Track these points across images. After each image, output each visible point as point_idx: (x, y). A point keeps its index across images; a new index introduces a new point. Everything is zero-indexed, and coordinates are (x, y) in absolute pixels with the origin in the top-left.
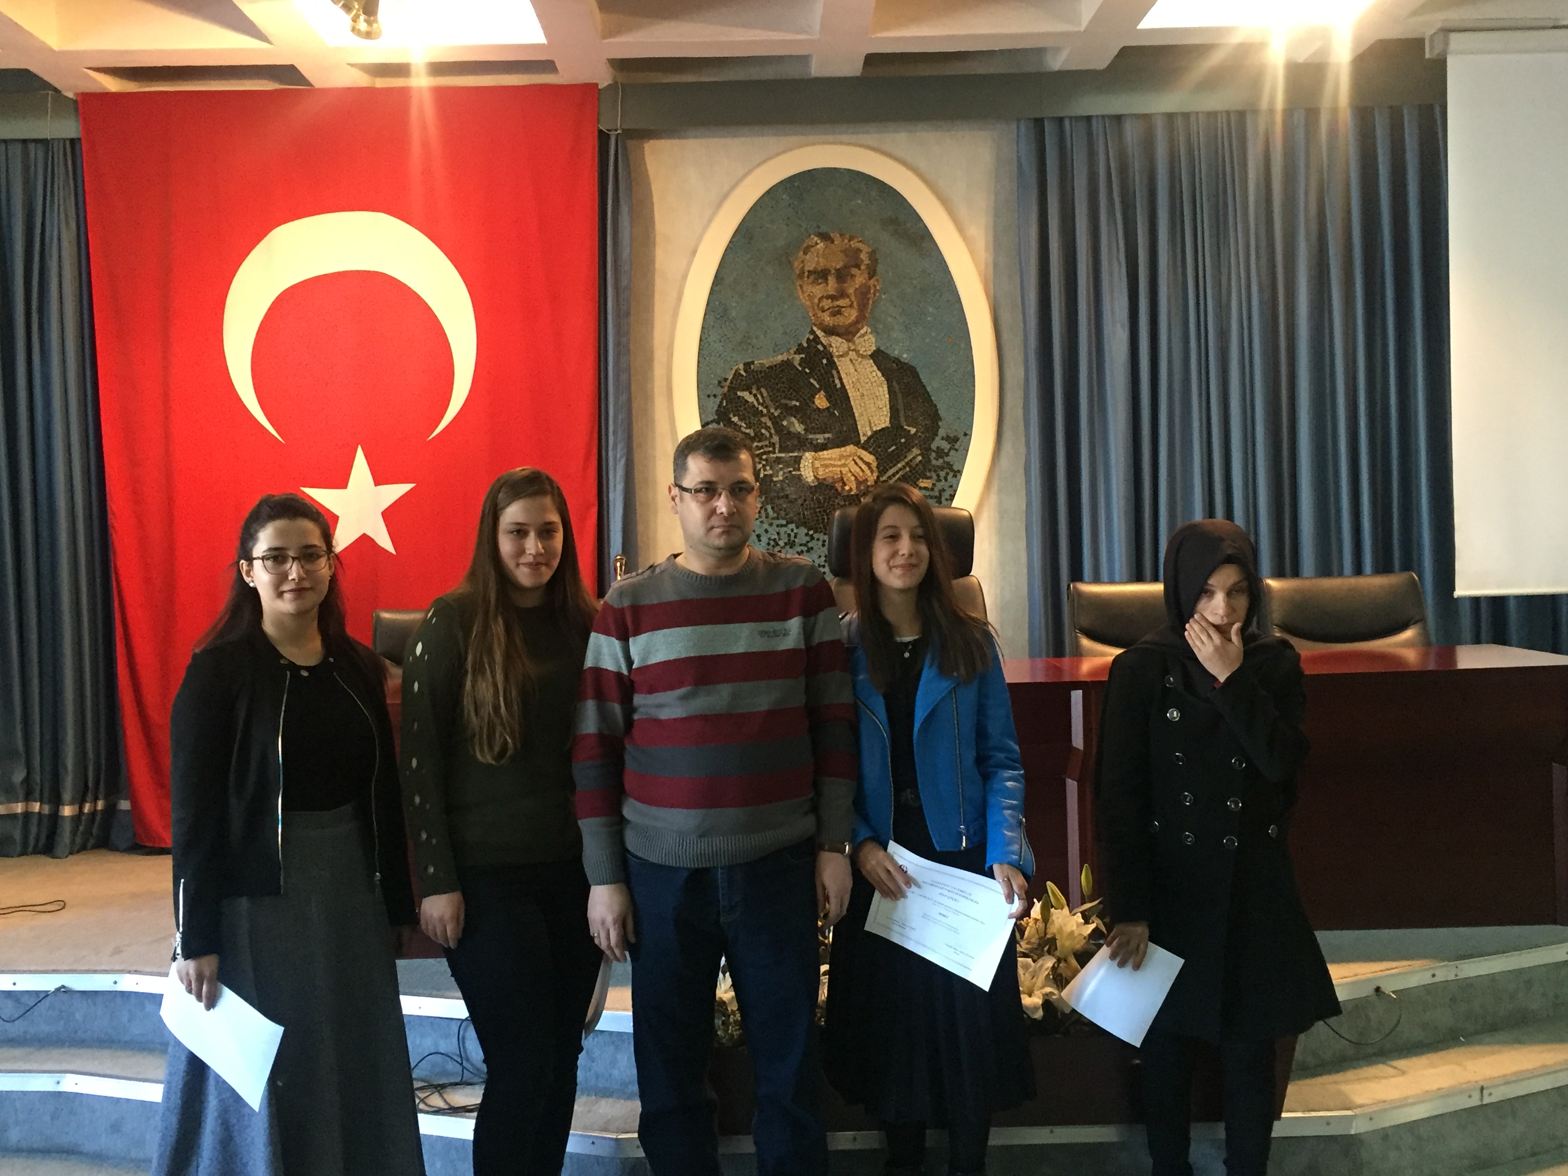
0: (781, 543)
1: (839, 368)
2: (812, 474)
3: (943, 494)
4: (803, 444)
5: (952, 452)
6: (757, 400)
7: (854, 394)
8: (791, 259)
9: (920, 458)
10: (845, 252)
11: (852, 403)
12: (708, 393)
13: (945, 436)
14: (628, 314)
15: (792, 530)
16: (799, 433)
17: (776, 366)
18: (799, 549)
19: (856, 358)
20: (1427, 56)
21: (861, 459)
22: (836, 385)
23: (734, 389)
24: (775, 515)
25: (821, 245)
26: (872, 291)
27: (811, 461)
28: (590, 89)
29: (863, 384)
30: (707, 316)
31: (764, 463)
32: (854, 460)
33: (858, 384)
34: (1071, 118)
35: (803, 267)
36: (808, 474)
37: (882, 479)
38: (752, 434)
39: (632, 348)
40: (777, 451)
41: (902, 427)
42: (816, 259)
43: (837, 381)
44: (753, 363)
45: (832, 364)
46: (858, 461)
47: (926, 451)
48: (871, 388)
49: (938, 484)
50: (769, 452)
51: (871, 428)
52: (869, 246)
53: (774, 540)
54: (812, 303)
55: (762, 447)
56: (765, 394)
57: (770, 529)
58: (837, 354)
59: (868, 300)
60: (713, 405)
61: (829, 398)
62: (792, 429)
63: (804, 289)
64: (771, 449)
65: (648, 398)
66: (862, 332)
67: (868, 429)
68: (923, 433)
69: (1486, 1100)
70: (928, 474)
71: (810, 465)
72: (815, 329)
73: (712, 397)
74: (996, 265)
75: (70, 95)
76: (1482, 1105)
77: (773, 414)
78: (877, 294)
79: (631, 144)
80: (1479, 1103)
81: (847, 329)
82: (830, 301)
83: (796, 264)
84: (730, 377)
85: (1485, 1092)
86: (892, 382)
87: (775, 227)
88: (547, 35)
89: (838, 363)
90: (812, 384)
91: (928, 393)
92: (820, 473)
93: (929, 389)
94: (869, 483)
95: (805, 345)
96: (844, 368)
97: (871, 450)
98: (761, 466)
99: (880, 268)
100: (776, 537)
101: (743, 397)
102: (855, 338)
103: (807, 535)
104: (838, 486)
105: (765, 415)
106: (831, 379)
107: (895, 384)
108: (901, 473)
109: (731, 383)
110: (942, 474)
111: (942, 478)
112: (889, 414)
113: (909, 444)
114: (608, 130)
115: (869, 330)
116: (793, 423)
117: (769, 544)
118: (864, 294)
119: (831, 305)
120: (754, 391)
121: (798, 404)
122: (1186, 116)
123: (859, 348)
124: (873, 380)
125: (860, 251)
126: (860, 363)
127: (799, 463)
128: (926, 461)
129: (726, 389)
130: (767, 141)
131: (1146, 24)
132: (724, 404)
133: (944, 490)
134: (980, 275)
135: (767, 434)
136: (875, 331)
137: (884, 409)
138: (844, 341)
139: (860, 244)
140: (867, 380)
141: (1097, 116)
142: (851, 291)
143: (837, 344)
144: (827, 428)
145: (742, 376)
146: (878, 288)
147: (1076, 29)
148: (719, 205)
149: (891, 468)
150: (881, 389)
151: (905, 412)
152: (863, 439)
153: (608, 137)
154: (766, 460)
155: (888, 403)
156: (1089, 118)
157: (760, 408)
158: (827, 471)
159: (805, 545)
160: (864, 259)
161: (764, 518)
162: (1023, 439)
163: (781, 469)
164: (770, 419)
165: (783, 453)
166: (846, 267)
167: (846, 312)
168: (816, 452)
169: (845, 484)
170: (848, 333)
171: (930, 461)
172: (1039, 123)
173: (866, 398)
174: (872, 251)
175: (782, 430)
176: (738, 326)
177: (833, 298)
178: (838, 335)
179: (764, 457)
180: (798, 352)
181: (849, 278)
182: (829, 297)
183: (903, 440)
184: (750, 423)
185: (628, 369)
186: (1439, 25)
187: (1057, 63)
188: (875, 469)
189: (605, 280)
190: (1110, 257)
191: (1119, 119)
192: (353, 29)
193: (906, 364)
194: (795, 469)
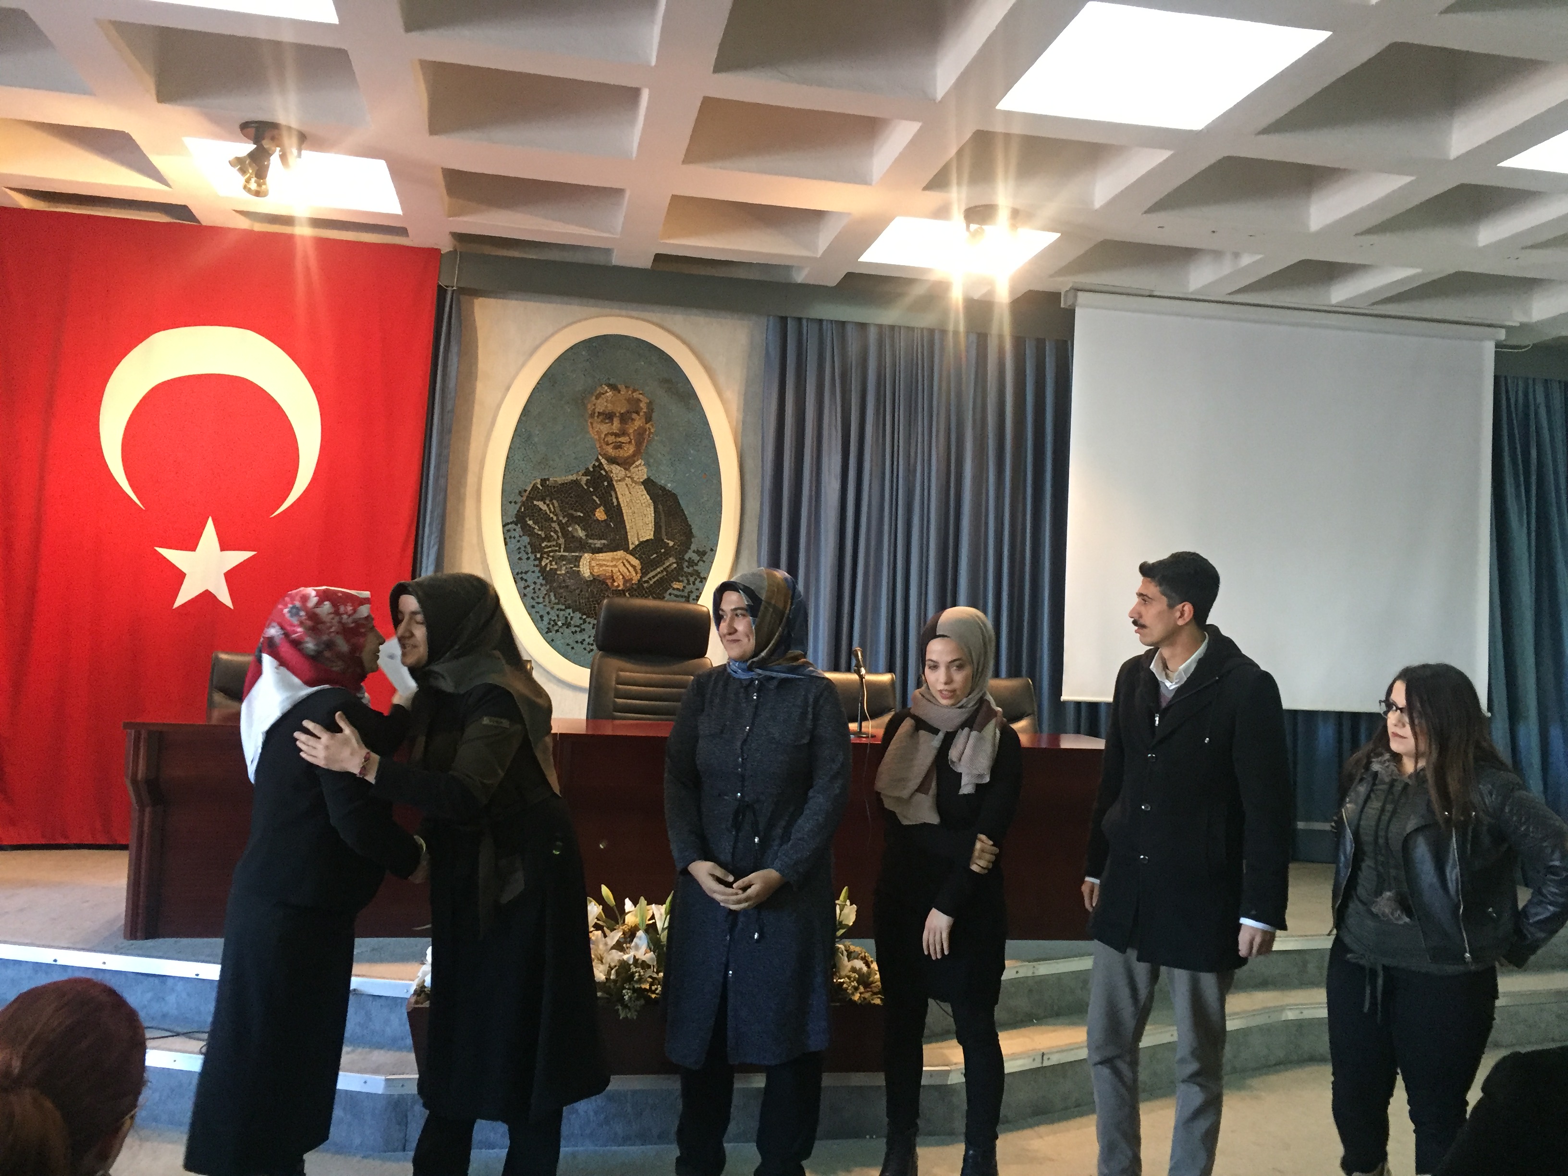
0: (560, 623)
1: (617, 490)
2: (588, 571)
4: (583, 547)
5: (701, 563)
6: (550, 509)
7: (627, 511)
8: (586, 402)
9: (675, 565)
10: (629, 400)
11: (625, 518)
12: (510, 499)
14: (450, 431)
15: (569, 614)
16: (581, 538)
17: (566, 483)
18: (574, 629)
19: (631, 483)
20: (1062, 305)
21: (629, 562)
22: (613, 503)
23: (532, 498)
24: (557, 601)
26: (647, 433)
27: (588, 561)
28: (433, 253)
29: (634, 504)
30: (514, 439)
31: (551, 559)
32: (623, 562)
33: (631, 504)
34: (808, 319)
35: (594, 409)
36: (585, 570)
37: (644, 579)
38: (543, 536)
39: (451, 458)
40: (562, 550)
41: (663, 540)
42: (605, 404)
43: (614, 500)
44: (548, 479)
45: (611, 486)
46: (626, 563)
47: (680, 560)
48: (641, 507)
49: (687, 586)
50: (556, 551)
51: (638, 539)
52: (647, 398)
53: (554, 621)
54: (600, 437)
55: (550, 547)
56: (556, 504)
57: (552, 612)
58: (616, 479)
59: (644, 439)
60: (513, 510)
61: (607, 512)
62: (575, 534)
63: (594, 425)
64: (557, 548)
65: (461, 499)
66: (637, 463)
67: (636, 539)
68: (678, 546)
69: (1046, 1063)
70: (681, 578)
71: (588, 564)
72: (600, 457)
73: (513, 504)
74: (744, 423)
76: (1042, 1067)
77: (561, 521)
78: (651, 436)
79: (464, 298)
80: (1040, 1065)
81: (625, 460)
82: (614, 437)
83: (589, 406)
84: (529, 489)
85: (1045, 1057)
86: (657, 505)
87: (574, 376)
88: (403, 209)
89: (616, 486)
90: (595, 500)
91: (685, 515)
92: (595, 571)
93: (686, 512)
94: (633, 582)
95: (592, 470)
96: (620, 490)
97: (637, 556)
98: (548, 561)
99: (655, 415)
100: (556, 618)
101: (538, 506)
102: (631, 468)
103: (581, 618)
104: (609, 582)
105: (555, 522)
106: (610, 498)
107: (660, 506)
108: (659, 576)
109: (530, 493)
110: (692, 579)
111: (691, 583)
113: (667, 554)
114: (447, 286)
115: (643, 463)
116: (577, 529)
117: (549, 624)
118: (641, 434)
119: (614, 440)
120: (548, 502)
121: (582, 515)
122: (892, 328)
123: (634, 475)
124: (643, 502)
125: (641, 401)
126: (633, 488)
127: (579, 561)
128: (680, 568)
129: (524, 499)
130: (573, 309)
131: (863, 259)
132: (523, 510)
133: (692, 592)
134: (731, 428)
135: (555, 536)
136: (647, 464)
137: (650, 525)
138: (623, 469)
139: (641, 396)
140: (639, 501)
141: (827, 320)
142: (631, 431)
143: (616, 471)
144: (603, 536)
145: (539, 488)
146: (652, 431)
147: (814, 255)
148: (531, 354)
149: (652, 571)
150: (648, 509)
151: (666, 529)
152: (631, 547)
153: (446, 291)
154: (553, 557)
155: (653, 520)
156: (821, 321)
157: (552, 515)
158: (601, 569)
159: (578, 626)
160: (643, 407)
161: (547, 602)
162: (755, 558)
163: (564, 565)
164: (559, 524)
165: (567, 552)
166: (628, 412)
167: (626, 447)
168: (593, 553)
169: (614, 581)
170: (626, 463)
171: (683, 568)
172: (784, 320)
173: (636, 515)
174: (650, 402)
175: (568, 534)
176: (539, 449)
177: (617, 435)
178: (618, 464)
179: (551, 554)
180: (585, 474)
181: (630, 421)
182: (612, 434)
183: (663, 551)
185: (446, 475)
186: (1070, 285)
187: (800, 278)
188: (639, 571)
189: (433, 404)
190: (830, 426)
191: (843, 324)
192: (245, 187)
193: (670, 491)
194: (575, 566)
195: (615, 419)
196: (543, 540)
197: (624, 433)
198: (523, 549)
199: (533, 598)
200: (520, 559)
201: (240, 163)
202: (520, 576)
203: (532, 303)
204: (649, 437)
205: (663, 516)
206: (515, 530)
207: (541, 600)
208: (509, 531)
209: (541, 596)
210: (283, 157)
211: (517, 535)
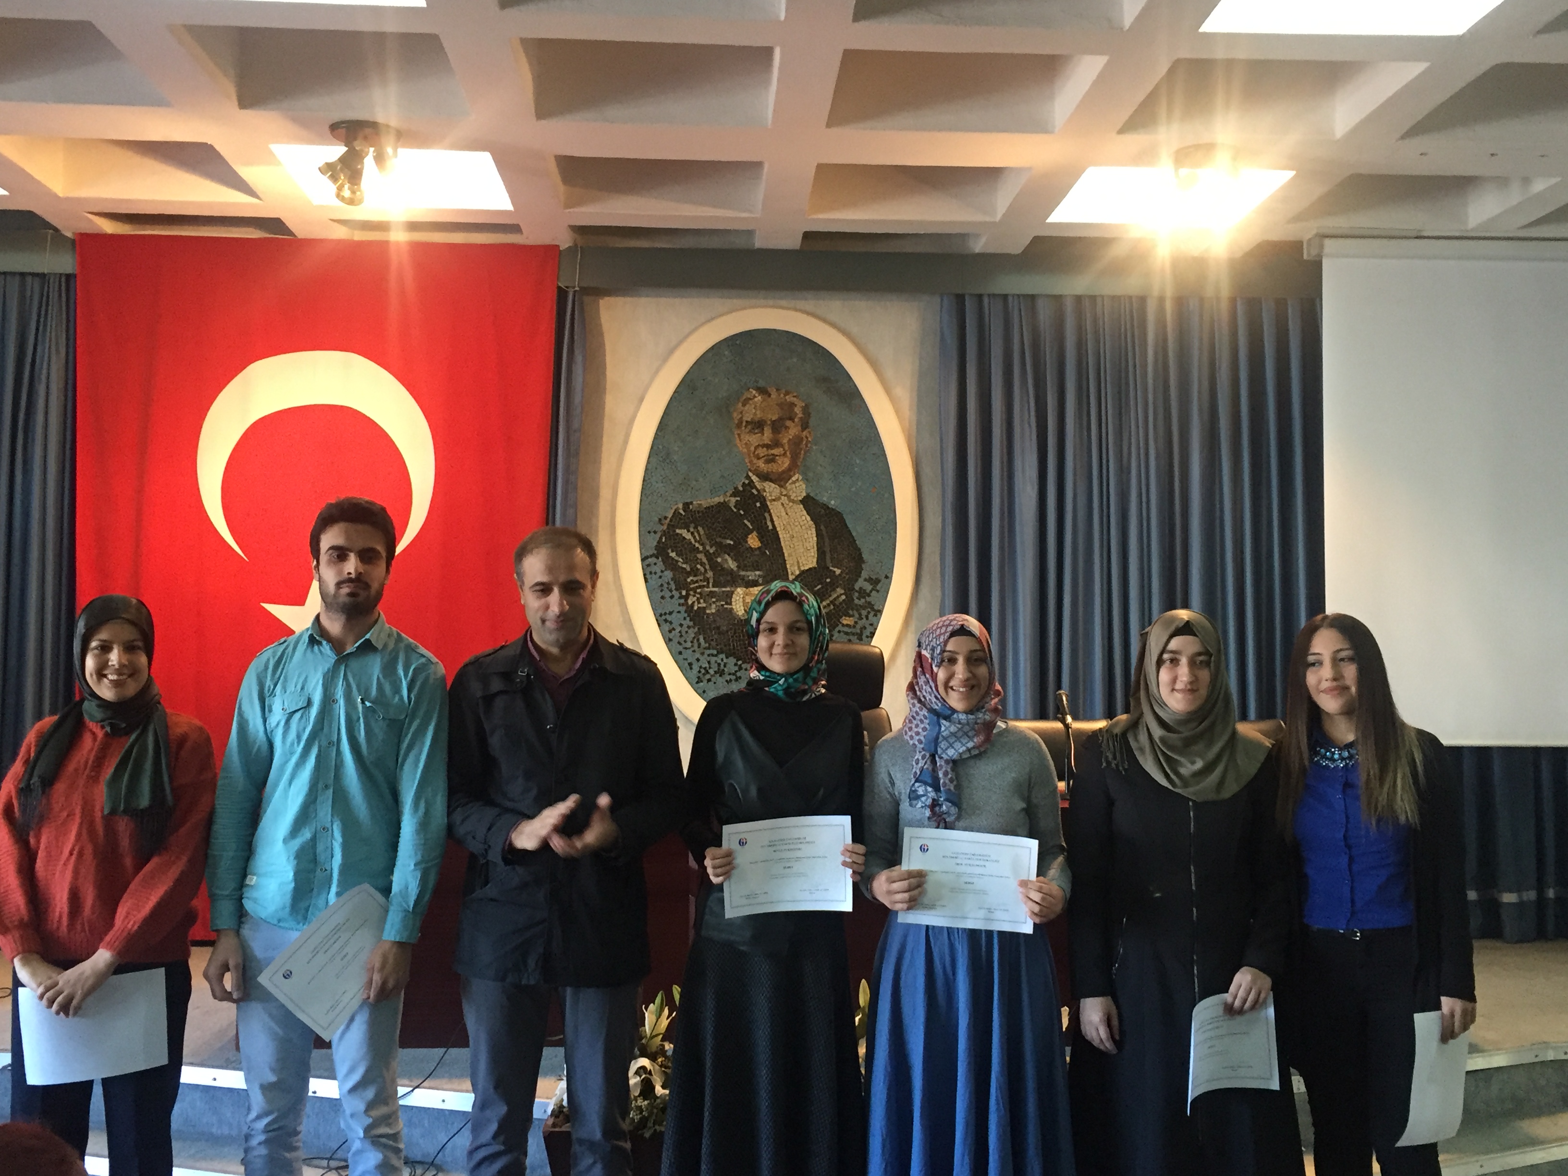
0: (712, 672)
1: (772, 511)
2: (742, 608)
3: (864, 631)
4: (734, 580)
5: (874, 593)
6: (694, 537)
7: (785, 535)
8: (732, 410)
9: (843, 597)
10: (780, 405)
11: (782, 544)
12: (649, 529)
13: (867, 577)
14: (578, 454)
16: (732, 570)
17: (713, 507)
18: (728, 678)
19: (787, 502)
20: (1305, 257)
22: (768, 528)
23: (673, 526)
24: (707, 645)
25: (759, 398)
26: (804, 443)
27: (742, 596)
28: (550, 251)
29: (793, 526)
30: (651, 459)
31: (698, 596)
33: (788, 526)
34: (989, 295)
35: (741, 418)
36: (738, 608)
38: (688, 569)
39: (579, 485)
40: (711, 585)
41: (828, 568)
42: (754, 411)
43: (769, 523)
44: (691, 503)
45: (765, 508)
47: (849, 590)
48: (801, 531)
49: (859, 622)
50: (704, 586)
51: (799, 567)
52: (803, 401)
53: (705, 668)
54: (749, 451)
55: (697, 582)
56: (702, 532)
57: (701, 658)
58: (770, 498)
59: (801, 449)
60: (653, 540)
61: (761, 538)
62: (726, 566)
63: (742, 437)
64: (705, 583)
66: (794, 479)
67: (796, 568)
68: (847, 574)
70: (851, 612)
71: (741, 600)
72: (750, 474)
73: (652, 534)
74: (919, 423)
75: (69, 234)
77: (708, 551)
78: (809, 445)
79: (587, 299)
81: (780, 476)
82: (765, 449)
83: (735, 415)
84: (670, 516)
86: (820, 526)
87: (717, 380)
88: (514, 203)
89: (770, 508)
90: (746, 525)
91: (853, 537)
93: (854, 534)
95: (741, 489)
96: (776, 511)
98: (695, 599)
99: (812, 422)
100: (707, 665)
101: (681, 535)
102: (788, 484)
105: (701, 552)
106: (763, 522)
107: (822, 527)
109: (671, 520)
112: (816, 556)
113: (834, 584)
114: (567, 287)
115: (801, 478)
116: (726, 560)
117: (699, 672)
118: (797, 442)
119: (766, 453)
120: (692, 530)
121: (732, 543)
122: (1093, 298)
123: (791, 493)
124: (802, 523)
125: (796, 405)
126: (790, 508)
127: (731, 597)
128: (849, 599)
129: (665, 527)
130: (714, 302)
131: (1053, 218)
132: (664, 540)
133: (865, 628)
134: (904, 432)
135: (702, 569)
136: (806, 480)
137: (812, 551)
138: (777, 486)
139: (795, 399)
140: (798, 525)
141: (1013, 296)
142: (785, 441)
143: (770, 490)
144: (758, 566)
145: (681, 514)
146: (810, 439)
147: (992, 220)
148: (665, 359)
150: (809, 532)
151: (831, 555)
152: (791, 574)
153: (566, 293)
154: (700, 593)
155: (815, 545)
156: (1005, 297)
157: (697, 545)
159: (734, 674)
160: (798, 412)
161: (696, 647)
162: (939, 583)
163: (714, 602)
164: (706, 556)
165: (717, 587)
166: (781, 419)
167: (779, 460)
168: (747, 587)
170: (781, 479)
171: (853, 600)
172: (960, 299)
173: (795, 539)
174: (806, 405)
175: (716, 567)
176: (679, 469)
177: (768, 446)
178: (771, 481)
179: (699, 591)
181: (784, 429)
182: (764, 446)
183: (828, 580)
184: (686, 558)
185: (575, 506)
186: (1314, 232)
187: (978, 246)
189: (558, 422)
190: (1022, 421)
191: (1033, 297)
192: (338, 196)
193: (833, 509)
194: (727, 603)
195: (765, 429)
196: (688, 574)
197: (776, 444)
198: (666, 585)
199: (679, 643)
200: (663, 597)
201: (330, 170)
202: (664, 617)
203: (665, 299)
204: (807, 446)
205: (827, 540)
206: (655, 564)
207: (689, 645)
208: (648, 565)
209: (689, 640)
210: (380, 159)
211: (658, 571)
